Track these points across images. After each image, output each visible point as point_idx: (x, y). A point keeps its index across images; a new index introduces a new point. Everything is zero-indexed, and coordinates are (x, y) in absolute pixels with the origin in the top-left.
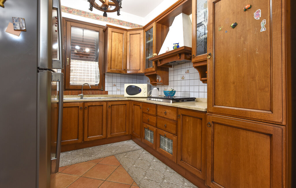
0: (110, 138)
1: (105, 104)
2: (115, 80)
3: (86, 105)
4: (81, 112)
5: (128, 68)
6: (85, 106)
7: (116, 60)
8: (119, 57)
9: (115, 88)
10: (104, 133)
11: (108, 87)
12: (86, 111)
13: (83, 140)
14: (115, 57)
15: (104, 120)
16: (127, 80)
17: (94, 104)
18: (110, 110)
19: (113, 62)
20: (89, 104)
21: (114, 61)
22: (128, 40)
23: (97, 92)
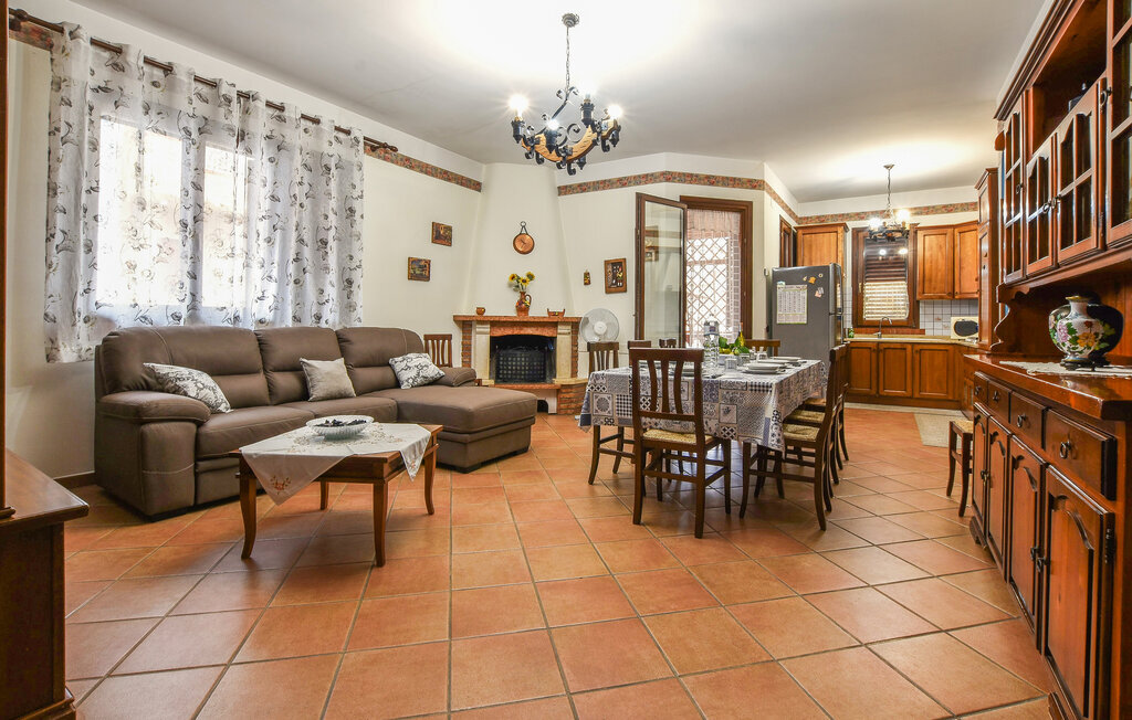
0: (917, 399)
1: (909, 347)
2: (938, 310)
3: (882, 347)
4: (874, 355)
5: (957, 290)
6: (879, 350)
7: (933, 279)
8: (939, 274)
9: (938, 325)
10: (909, 389)
11: (925, 322)
12: (881, 355)
13: (878, 392)
14: (931, 275)
15: (909, 370)
16: (956, 310)
17: (892, 346)
18: (917, 356)
19: (927, 284)
20: (886, 346)
21: (930, 280)
22: (957, 242)
23: (905, 330)
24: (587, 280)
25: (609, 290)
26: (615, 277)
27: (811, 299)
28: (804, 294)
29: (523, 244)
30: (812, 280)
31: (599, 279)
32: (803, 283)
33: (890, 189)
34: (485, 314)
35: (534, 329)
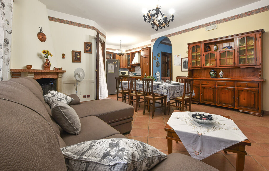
16: (121, 70)
24: (63, 56)
25: (74, 61)
26: (76, 57)
27: (115, 67)
28: (113, 66)
29: (42, 37)
30: (115, 63)
31: (69, 57)
32: (113, 63)
33: (121, 45)
34: (32, 69)
35: (50, 76)
